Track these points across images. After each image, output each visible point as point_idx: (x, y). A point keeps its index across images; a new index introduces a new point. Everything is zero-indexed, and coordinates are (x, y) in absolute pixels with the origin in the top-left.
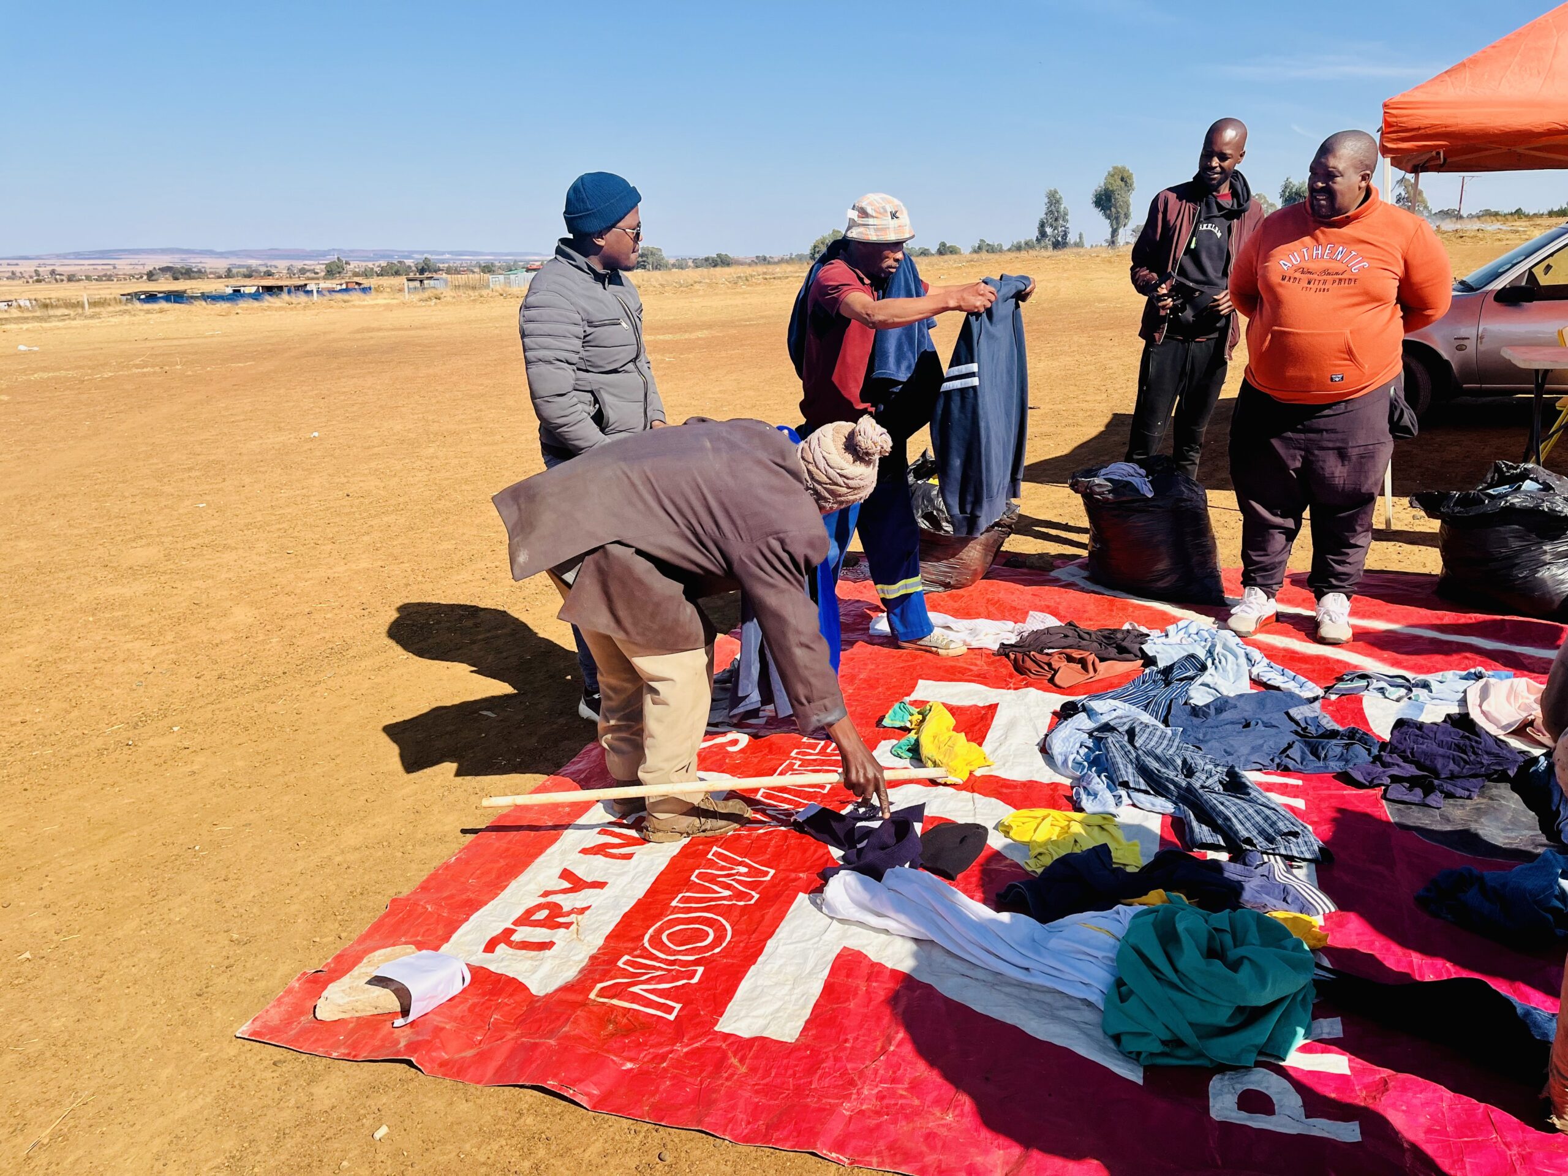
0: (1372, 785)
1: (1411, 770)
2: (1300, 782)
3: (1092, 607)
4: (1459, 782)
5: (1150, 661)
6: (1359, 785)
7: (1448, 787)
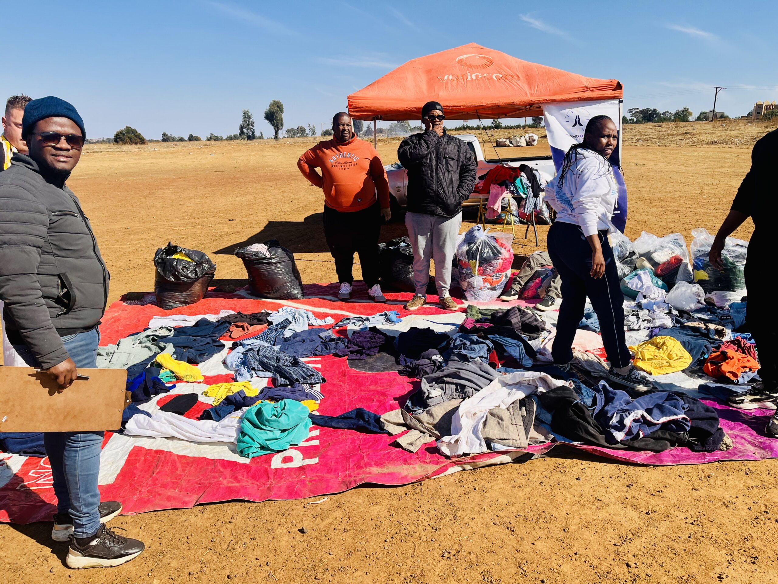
0: (344, 356)
1: (356, 348)
2: (320, 359)
3: (250, 305)
4: (371, 350)
5: (270, 323)
6: (340, 356)
7: (368, 352)
